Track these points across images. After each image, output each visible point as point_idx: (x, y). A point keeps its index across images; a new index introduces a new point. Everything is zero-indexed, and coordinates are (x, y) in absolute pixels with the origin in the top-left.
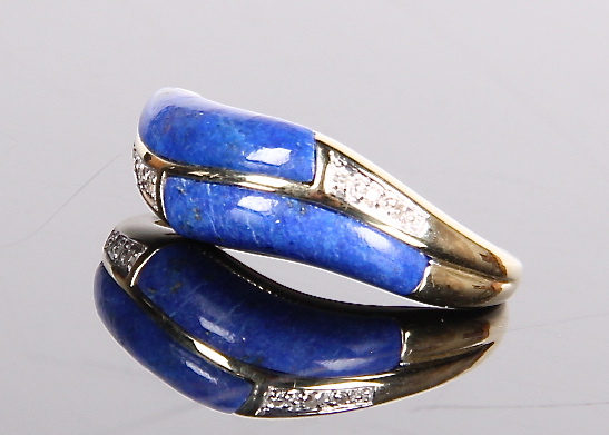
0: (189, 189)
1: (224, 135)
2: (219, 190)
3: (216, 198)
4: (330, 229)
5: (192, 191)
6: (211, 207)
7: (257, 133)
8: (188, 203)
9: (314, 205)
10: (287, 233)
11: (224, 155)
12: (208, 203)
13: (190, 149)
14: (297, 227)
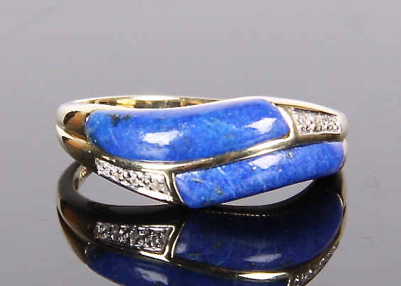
0: (204, 177)
1: (218, 131)
2: (230, 169)
3: (231, 175)
4: (309, 158)
5: (208, 177)
6: (230, 182)
7: (241, 119)
8: (209, 186)
9: (293, 147)
10: (287, 175)
11: (226, 145)
12: (226, 180)
13: (194, 151)
14: (292, 168)
